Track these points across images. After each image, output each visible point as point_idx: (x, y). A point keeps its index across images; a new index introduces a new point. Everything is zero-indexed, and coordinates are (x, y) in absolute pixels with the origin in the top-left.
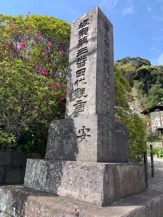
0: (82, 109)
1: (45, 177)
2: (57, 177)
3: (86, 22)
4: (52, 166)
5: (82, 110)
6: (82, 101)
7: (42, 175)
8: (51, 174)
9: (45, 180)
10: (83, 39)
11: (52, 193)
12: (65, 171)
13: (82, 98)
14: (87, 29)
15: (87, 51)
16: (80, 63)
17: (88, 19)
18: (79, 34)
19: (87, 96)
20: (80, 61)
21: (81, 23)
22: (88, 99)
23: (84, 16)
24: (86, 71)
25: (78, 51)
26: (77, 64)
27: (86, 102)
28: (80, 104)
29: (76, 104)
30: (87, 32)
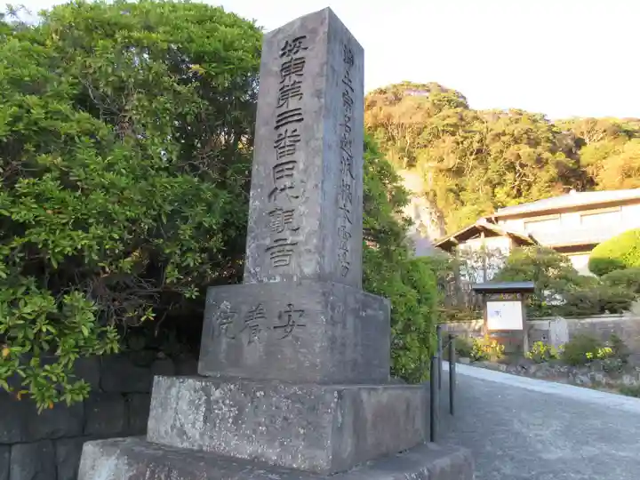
1: (202, 419)
2: (229, 417)
3: (300, 43)
4: (217, 394)
5: (287, 262)
6: (286, 240)
7: (193, 413)
8: (216, 411)
9: (199, 424)
10: (292, 86)
13: (287, 234)
14: (302, 62)
15: (300, 117)
16: (284, 147)
17: (304, 37)
18: (282, 70)
19: (300, 230)
20: (283, 142)
21: (287, 42)
22: (301, 238)
23: (296, 26)
24: (298, 168)
25: (279, 116)
26: (275, 147)
27: (296, 244)
28: (281, 248)
29: (272, 247)
30: (301, 70)
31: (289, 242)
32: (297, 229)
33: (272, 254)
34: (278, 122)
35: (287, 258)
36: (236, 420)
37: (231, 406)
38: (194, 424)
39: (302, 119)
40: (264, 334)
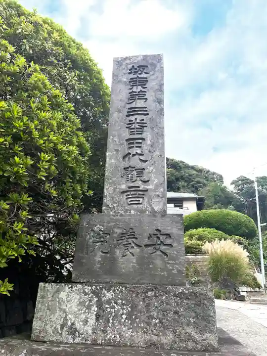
0: (139, 201)
1: (94, 317)
2: (123, 314)
3: (144, 69)
4: (109, 295)
5: (141, 202)
6: (139, 187)
7: (85, 312)
8: (109, 310)
9: (92, 321)
10: (138, 92)
11: (113, 344)
12: (141, 303)
13: (139, 183)
14: (145, 80)
15: (145, 113)
16: (134, 128)
17: (147, 66)
18: (130, 82)
19: (150, 182)
20: (134, 125)
21: (133, 66)
22: (150, 187)
23: (139, 59)
24: (146, 143)
25: (129, 109)
26: (127, 127)
27: (147, 190)
28: (135, 192)
29: (128, 191)
30: (145, 85)
31: (140, 189)
32: (148, 181)
33: (127, 196)
34: (128, 112)
35: (141, 199)
36: (129, 316)
37: (123, 304)
38: (86, 322)
39: (148, 114)
40: (136, 250)
